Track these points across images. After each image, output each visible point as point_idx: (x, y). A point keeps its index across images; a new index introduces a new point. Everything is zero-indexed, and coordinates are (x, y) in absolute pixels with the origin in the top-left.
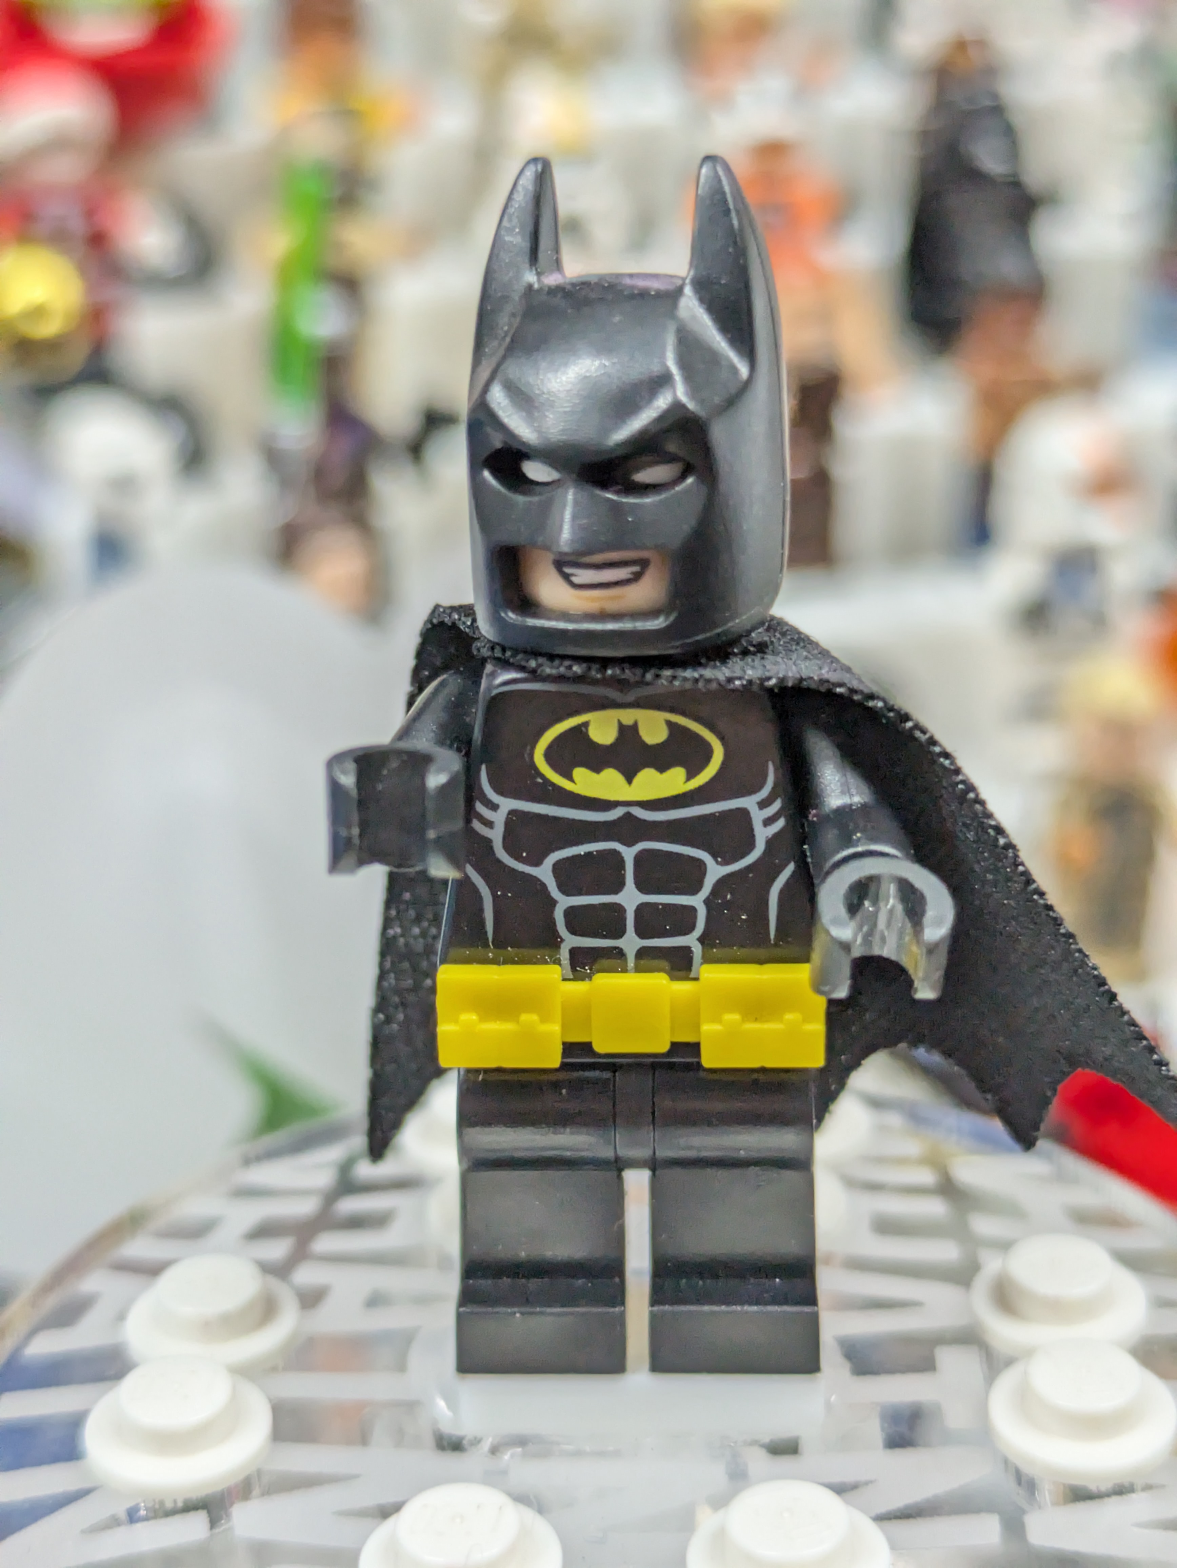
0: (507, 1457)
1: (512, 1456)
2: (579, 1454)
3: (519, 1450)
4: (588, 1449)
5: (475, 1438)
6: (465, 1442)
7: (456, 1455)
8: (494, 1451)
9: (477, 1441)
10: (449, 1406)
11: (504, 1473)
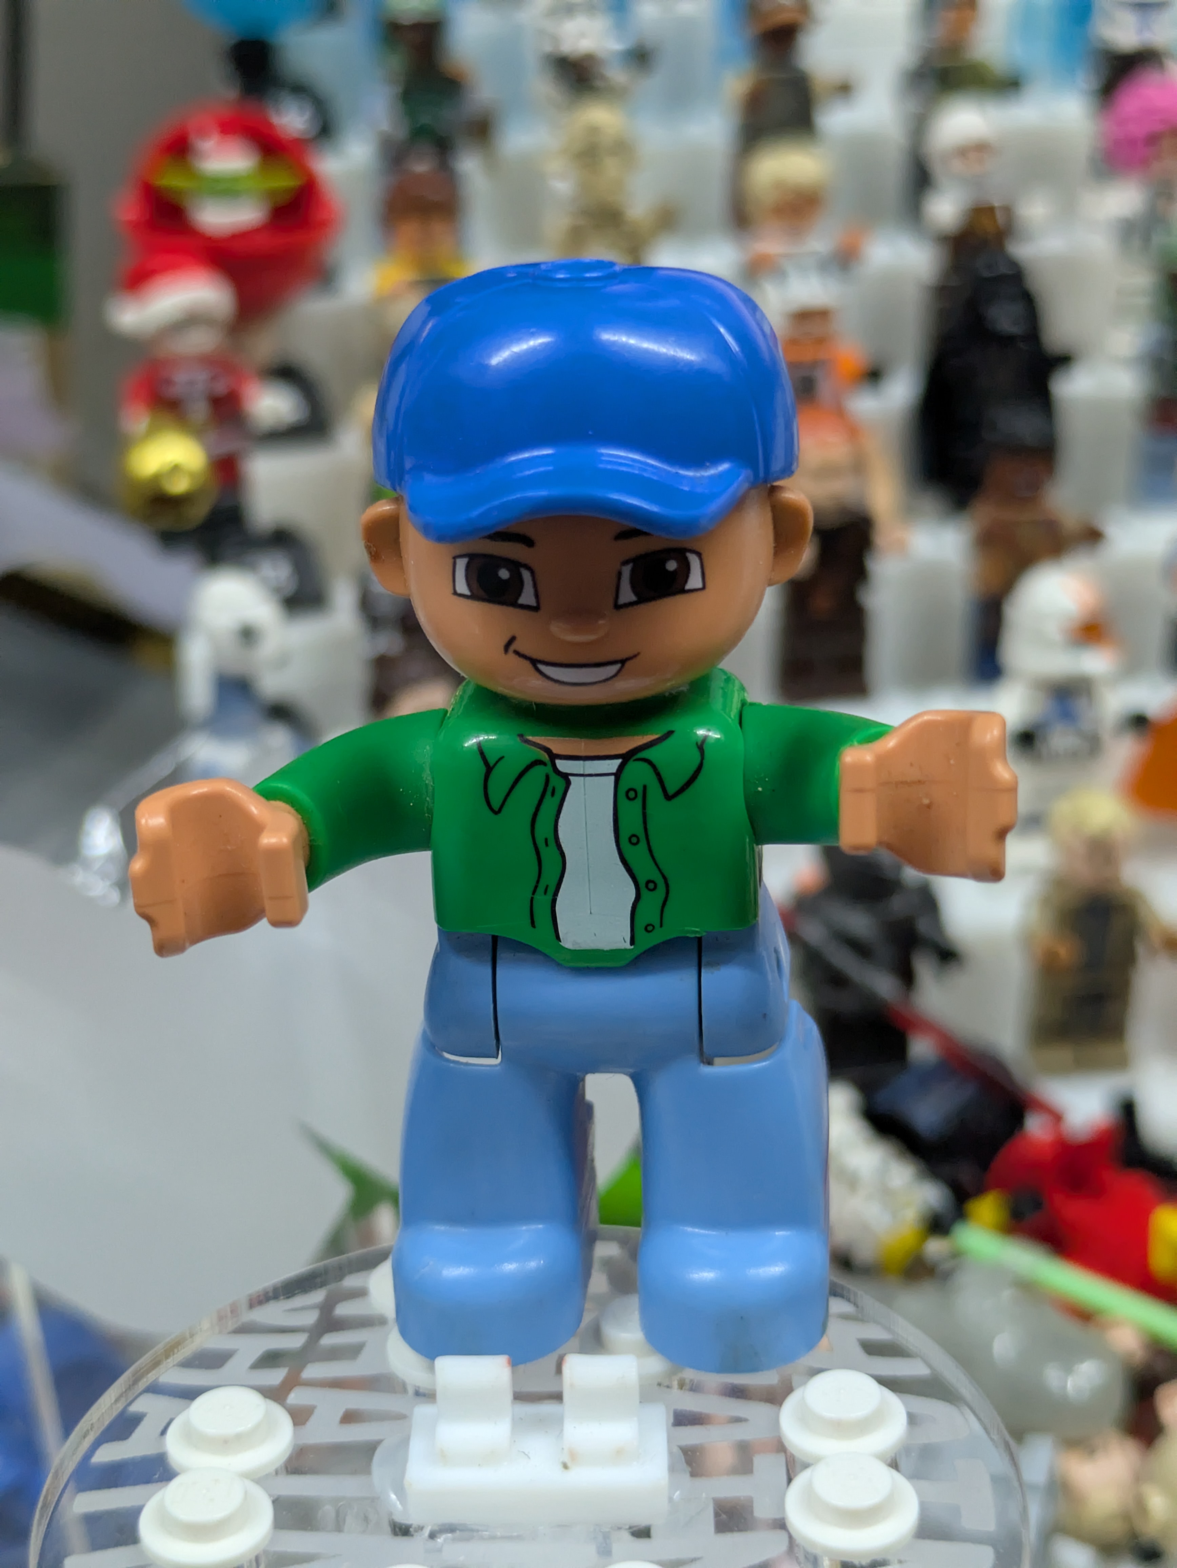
0: (440, 1540)
1: (445, 1540)
2: (493, 1538)
3: (450, 1535)
4: (499, 1534)
5: (419, 1526)
6: (411, 1530)
7: (405, 1538)
8: (432, 1536)
9: (421, 1528)
10: (401, 1503)
11: (440, 1550)
